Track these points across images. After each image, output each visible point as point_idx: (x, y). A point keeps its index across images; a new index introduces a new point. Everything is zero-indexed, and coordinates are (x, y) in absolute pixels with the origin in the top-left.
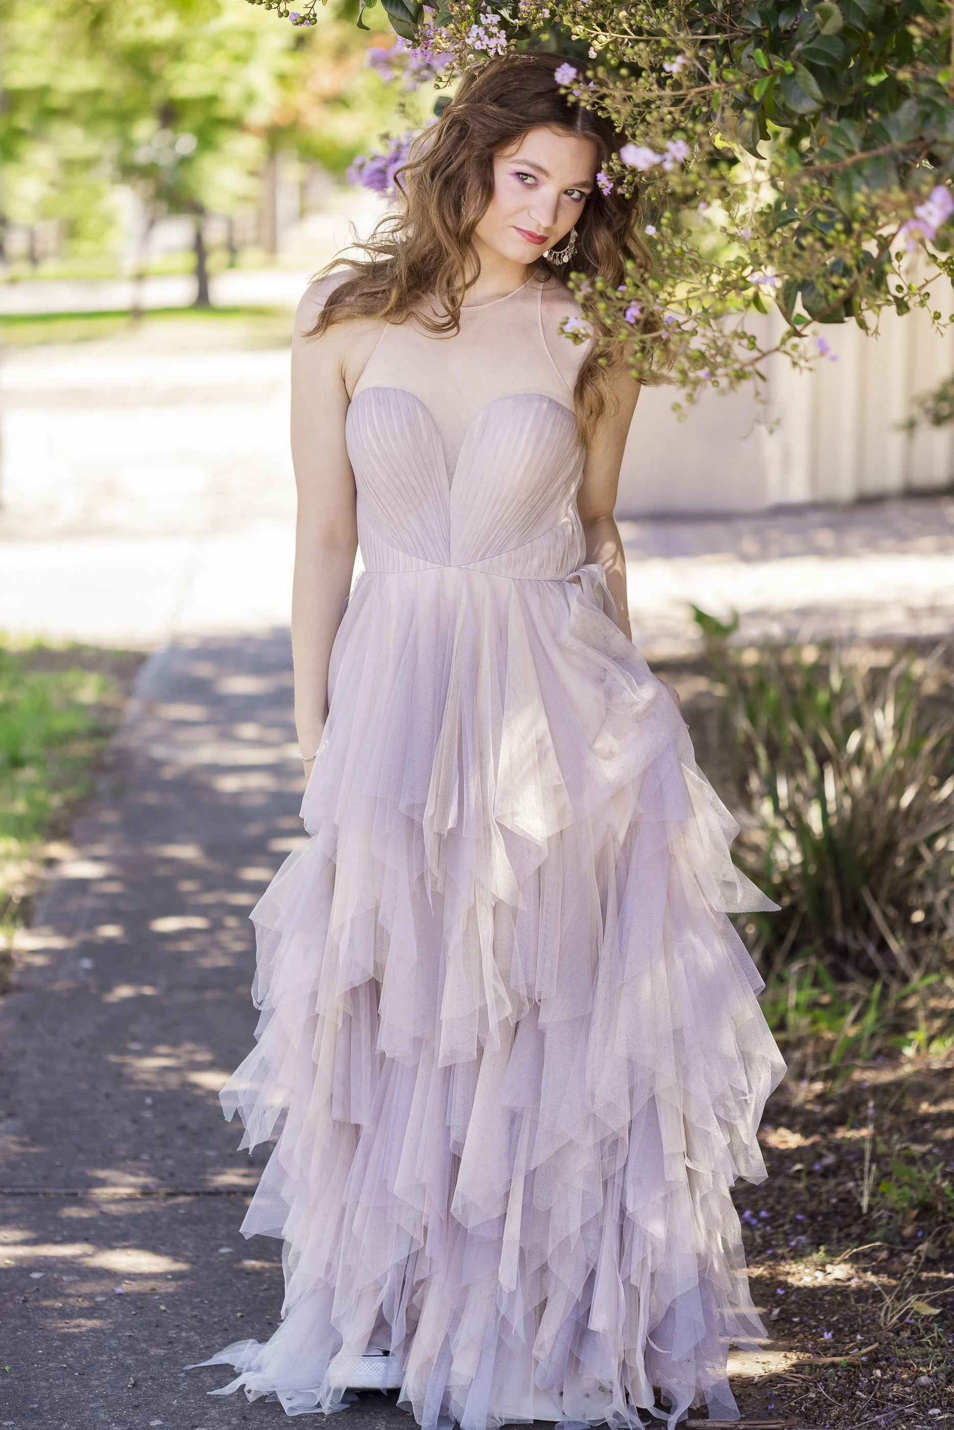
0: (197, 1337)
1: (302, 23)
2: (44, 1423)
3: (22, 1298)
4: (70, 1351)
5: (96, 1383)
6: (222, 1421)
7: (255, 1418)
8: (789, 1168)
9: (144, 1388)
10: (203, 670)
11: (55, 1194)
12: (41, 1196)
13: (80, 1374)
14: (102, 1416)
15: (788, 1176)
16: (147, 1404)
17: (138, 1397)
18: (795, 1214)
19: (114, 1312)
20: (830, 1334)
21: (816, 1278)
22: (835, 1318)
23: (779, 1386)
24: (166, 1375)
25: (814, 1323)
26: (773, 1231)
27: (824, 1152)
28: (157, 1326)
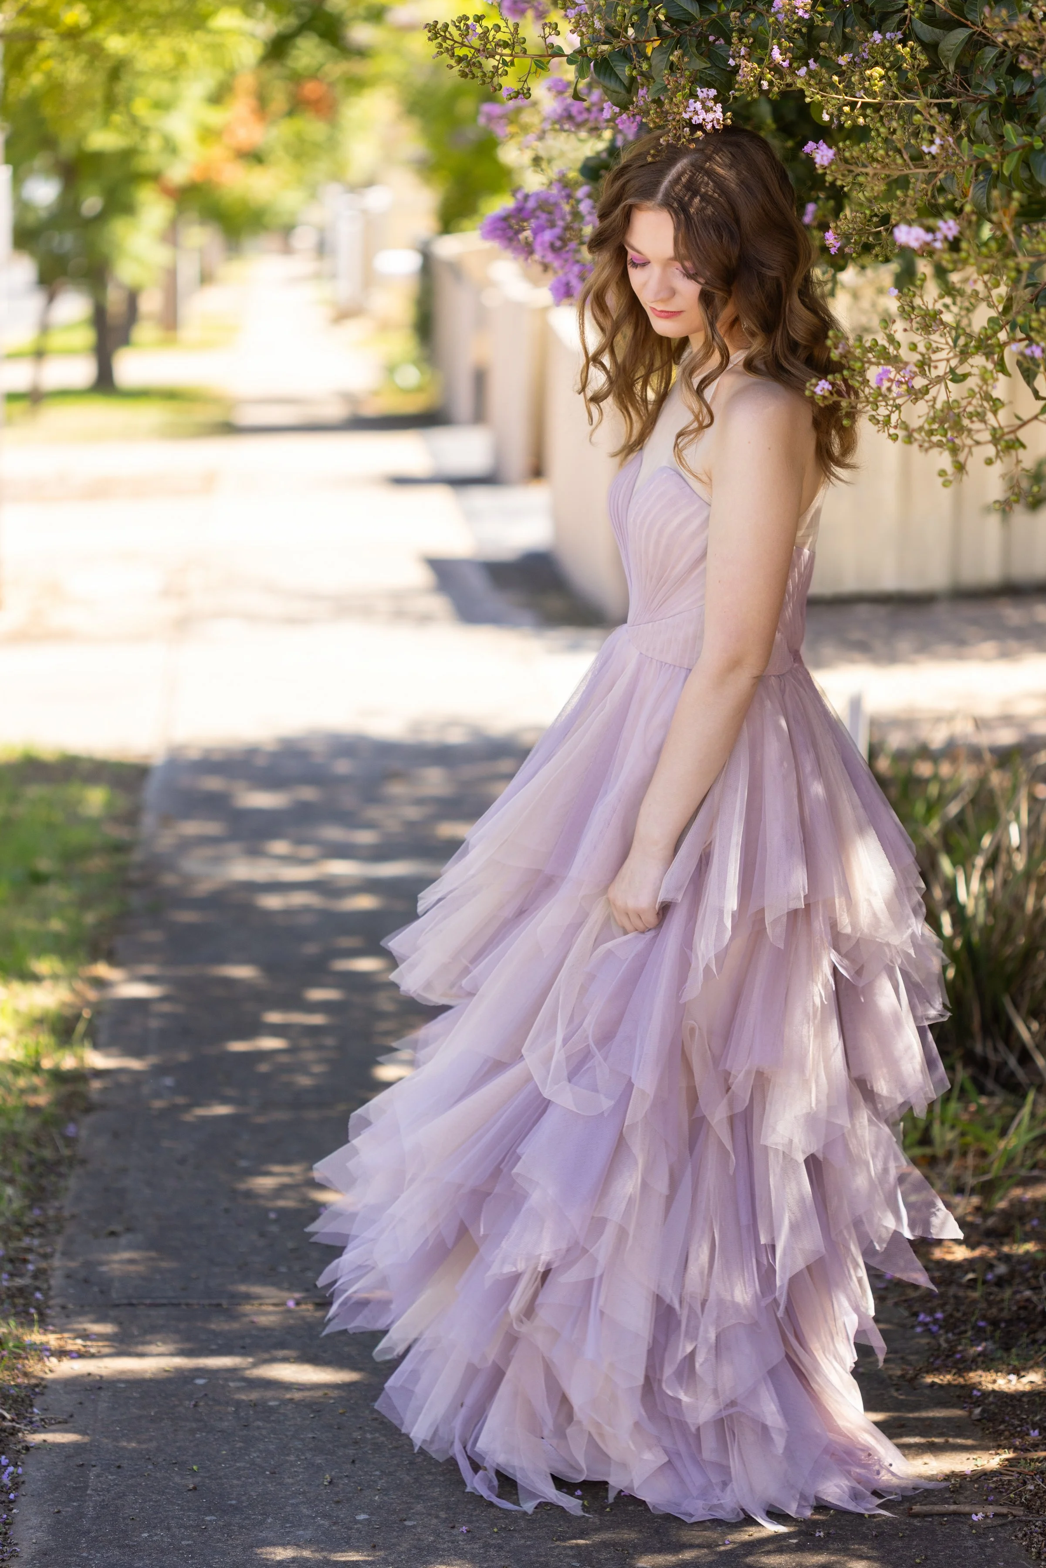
0: (382, 1439)
1: (516, 98)
2: (246, 1518)
3: (193, 1403)
4: (255, 1452)
5: (290, 1481)
6: (430, 1515)
7: (463, 1513)
8: (961, 1278)
9: (341, 1486)
10: (213, 783)
11: (199, 1304)
12: (184, 1307)
13: (272, 1473)
14: (305, 1511)
15: (960, 1285)
16: (349, 1500)
17: (337, 1494)
18: (977, 1320)
19: (291, 1416)
20: (1037, 1432)
21: (1010, 1381)
22: (1038, 1418)
23: (995, 1479)
24: (360, 1473)
25: (1017, 1422)
26: (955, 1338)
27: (995, 1262)
28: (339, 1428)
